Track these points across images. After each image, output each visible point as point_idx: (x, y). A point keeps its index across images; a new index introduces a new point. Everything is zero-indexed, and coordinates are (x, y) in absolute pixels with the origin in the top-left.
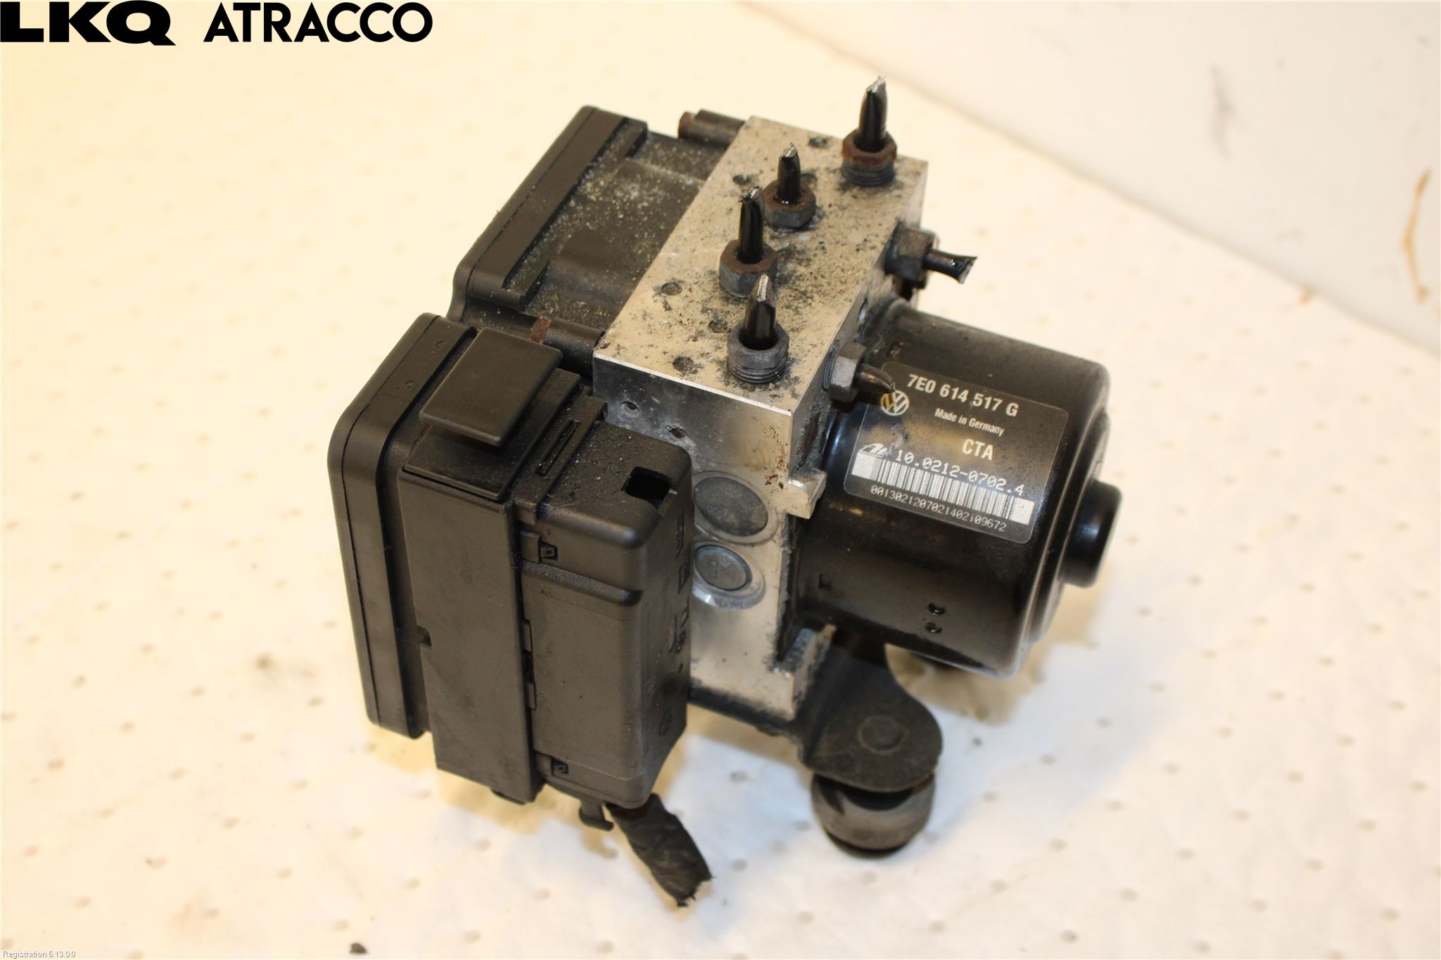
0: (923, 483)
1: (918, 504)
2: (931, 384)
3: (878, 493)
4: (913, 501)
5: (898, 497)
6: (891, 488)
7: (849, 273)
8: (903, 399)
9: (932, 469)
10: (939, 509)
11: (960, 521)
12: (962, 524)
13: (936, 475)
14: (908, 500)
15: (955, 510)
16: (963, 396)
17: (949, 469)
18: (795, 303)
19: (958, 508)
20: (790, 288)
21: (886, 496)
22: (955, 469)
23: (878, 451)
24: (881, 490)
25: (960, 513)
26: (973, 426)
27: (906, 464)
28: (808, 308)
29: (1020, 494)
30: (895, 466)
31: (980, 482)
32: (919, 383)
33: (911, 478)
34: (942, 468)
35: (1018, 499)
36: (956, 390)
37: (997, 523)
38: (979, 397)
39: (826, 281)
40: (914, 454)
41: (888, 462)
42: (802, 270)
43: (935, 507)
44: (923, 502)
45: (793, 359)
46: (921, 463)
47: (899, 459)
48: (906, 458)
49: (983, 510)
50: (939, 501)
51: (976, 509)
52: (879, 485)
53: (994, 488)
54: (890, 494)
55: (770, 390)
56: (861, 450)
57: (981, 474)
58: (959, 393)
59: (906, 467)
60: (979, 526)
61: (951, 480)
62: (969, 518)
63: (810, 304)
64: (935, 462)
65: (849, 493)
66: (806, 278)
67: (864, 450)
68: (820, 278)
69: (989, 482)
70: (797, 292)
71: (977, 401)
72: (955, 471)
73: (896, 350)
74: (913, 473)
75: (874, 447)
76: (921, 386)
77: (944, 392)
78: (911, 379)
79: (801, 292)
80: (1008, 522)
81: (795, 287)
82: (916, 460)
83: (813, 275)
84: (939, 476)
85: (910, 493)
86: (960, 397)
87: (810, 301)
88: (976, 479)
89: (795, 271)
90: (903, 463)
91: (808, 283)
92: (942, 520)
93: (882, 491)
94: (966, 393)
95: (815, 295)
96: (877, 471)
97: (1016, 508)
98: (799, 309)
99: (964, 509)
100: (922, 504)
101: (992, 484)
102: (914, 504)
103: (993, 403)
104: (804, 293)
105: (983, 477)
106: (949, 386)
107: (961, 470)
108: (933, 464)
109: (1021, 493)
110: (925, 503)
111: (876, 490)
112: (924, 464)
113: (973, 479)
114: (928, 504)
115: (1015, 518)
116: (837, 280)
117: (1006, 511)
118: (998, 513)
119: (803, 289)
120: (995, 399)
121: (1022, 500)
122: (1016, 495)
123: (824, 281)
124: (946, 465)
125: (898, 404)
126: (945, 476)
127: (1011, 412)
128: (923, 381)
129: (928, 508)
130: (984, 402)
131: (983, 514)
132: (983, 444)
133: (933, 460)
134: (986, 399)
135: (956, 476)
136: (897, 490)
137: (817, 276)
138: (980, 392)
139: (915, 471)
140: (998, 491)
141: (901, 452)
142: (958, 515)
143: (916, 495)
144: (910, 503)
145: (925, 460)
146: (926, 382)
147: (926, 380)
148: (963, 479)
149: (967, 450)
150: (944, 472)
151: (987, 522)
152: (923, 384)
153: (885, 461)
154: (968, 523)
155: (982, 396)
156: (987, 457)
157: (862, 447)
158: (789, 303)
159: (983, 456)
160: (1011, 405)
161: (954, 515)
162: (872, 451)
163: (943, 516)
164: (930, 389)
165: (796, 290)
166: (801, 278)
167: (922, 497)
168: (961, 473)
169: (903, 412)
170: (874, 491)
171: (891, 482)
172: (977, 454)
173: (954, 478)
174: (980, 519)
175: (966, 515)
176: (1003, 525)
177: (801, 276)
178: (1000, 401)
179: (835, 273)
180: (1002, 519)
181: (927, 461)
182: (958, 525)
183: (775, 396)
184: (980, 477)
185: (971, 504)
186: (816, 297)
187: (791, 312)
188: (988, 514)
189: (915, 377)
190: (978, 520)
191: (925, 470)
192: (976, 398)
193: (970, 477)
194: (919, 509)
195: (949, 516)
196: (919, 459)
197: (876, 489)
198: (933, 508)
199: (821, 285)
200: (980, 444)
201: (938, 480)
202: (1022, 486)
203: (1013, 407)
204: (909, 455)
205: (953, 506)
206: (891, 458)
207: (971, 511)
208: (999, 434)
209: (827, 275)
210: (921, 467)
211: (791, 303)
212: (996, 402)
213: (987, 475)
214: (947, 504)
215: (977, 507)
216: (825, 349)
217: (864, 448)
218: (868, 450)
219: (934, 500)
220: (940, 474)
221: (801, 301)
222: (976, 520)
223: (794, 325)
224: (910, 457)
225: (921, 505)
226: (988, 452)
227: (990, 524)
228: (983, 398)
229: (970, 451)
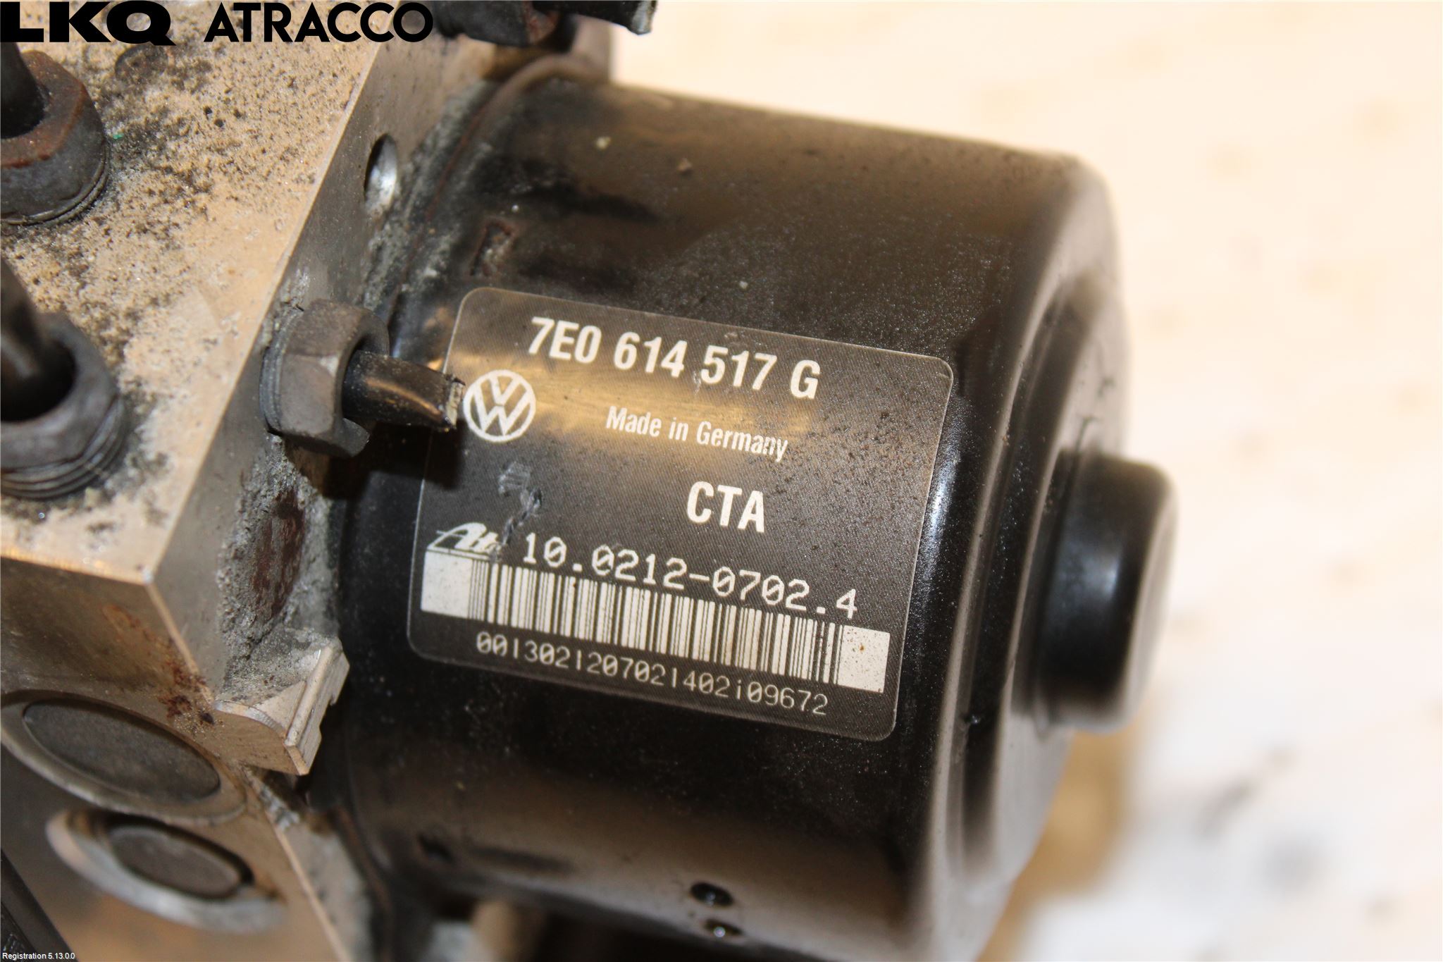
0: (601, 613)
1: (600, 668)
2: (590, 337)
3: (496, 649)
4: (586, 661)
5: (546, 655)
6: (523, 635)
7: (311, 89)
8: (521, 391)
9: (618, 575)
10: (652, 674)
11: (710, 699)
12: (715, 705)
13: (629, 590)
14: (572, 661)
15: (693, 674)
16: (673, 360)
17: (661, 570)
18: (164, 214)
19: (700, 667)
20: (152, 166)
21: (516, 654)
22: (677, 567)
23: (475, 543)
24: (499, 641)
25: (706, 679)
26: (706, 442)
27: (549, 570)
28: (199, 223)
29: (850, 616)
30: (524, 577)
31: (743, 597)
32: (559, 339)
33: (568, 606)
34: (641, 570)
35: (847, 628)
36: (655, 345)
37: (805, 695)
38: (716, 355)
39: (246, 126)
40: (566, 542)
41: (505, 568)
42: (184, 103)
43: (642, 672)
44: (610, 661)
45: (154, 396)
46: (586, 562)
47: (530, 559)
48: (548, 555)
49: (764, 667)
50: (648, 656)
51: (746, 666)
52: (494, 629)
53: (781, 609)
54: (525, 650)
55: (89, 509)
56: (432, 547)
57: (743, 573)
58: (665, 349)
59: (552, 576)
60: (762, 708)
61: (669, 597)
62: (731, 691)
63: (204, 211)
64: (622, 554)
65: (425, 656)
66: (195, 128)
67: (440, 545)
68: (230, 120)
69: (765, 593)
70: (169, 177)
71: (712, 370)
72: (675, 574)
73: (501, 242)
74: (572, 590)
75: (465, 533)
76: (565, 348)
77: (624, 359)
78: (537, 329)
79: (180, 175)
80: (834, 691)
81: (163, 163)
82: (571, 558)
83: (213, 117)
84: (637, 591)
85: (573, 643)
86: (666, 364)
87: (202, 199)
88: (731, 588)
89: (164, 112)
90: (541, 567)
91: (200, 140)
92: (665, 701)
93: (505, 644)
94: (681, 348)
95: (217, 176)
96: (482, 594)
97: (846, 650)
98: (174, 232)
99: (714, 668)
100: (609, 666)
101: (774, 597)
102: (589, 669)
103: (754, 366)
104: (188, 178)
105: (748, 580)
106: (636, 337)
107: (690, 570)
108: (618, 561)
109: (851, 609)
110: (615, 664)
111: (489, 644)
112: (596, 563)
113: (725, 588)
114: (622, 665)
115: (846, 679)
116: (277, 117)
117: (823, 663)
118: (803, 671)
119: (184, 166)
120: (759, 356)
121: (856, 629)
122: (839, 618)
123: (239, 130)
124: (651, 559)
125: (509, 408)
126: (651, 588)
127: (803, 387)
128: (568, 333)
129: (625, 675)
130: (731, 368)
131: (764, 677)
132: (739, 491)
133: (615, 552)
134: (734, 358)
135: (680, 587)
136: (540, 637)
137: (223, 116)
138: (719, 343)
139: (576, 586)
140: (794, 614)
141: (531, 538)
142: (701, 686)
143: (589, 646)
144: (579, 667)
145: (595, 554)
146: (574, 334)
147: (574, 326)
148: (698, 592)
149: (699, 512)
150: (650, 580)
151: (780, 696)
152: (570, 341)
153: (495, 568)
154: (730, 703)
155: (724, 351)
156: (751, 525)
157: (437, 536)
158: (147, 215)
159: (742, 525)
160: (800, 366)
161: (692, 685)
162: (460, 545)
163: (666, 690)
164: (586, 353)
165: (168, 170)
166: (182, 131)
167: (605, 649)
168: (692, 576)
169: (524, 428)
170: (485, 647)
171: (520, 620)
172: (724, 521)
173: (675, 593)
174: (759, 690)
175: (723, 683)
176: (821, 701)
177: (180, 122)
178: (771, 360)
179: (272, 97)
180: (815, 685)
181: (602, 554)
182: (706, 710)
183: (102, 527)
184: (741, 582)
185: (729, 655)
186: (221, 186)
187: (152, 242)
188: (778, 676)
189: (546, 323)
190: (754, 693)
191: (600, 580)
192: (708, 360)
193: (716, 585)
194: (602, 679)
195: (682, 691)
196: (580, 552)
197: (488, 641)
198: (637, 674)
199: (234, 144)
200: (730, 493)
201: (636, 601)
202: (852, 594)
203: (807, 373)
204: (554, 546)
205: (687, 665)
206: (512, 556)
207: (734, 672)
208: (775, 456)
209: (250, 109)
210: (588, 574)
211: (154, 215)
212: (761, 364)
213: (757, 575)
214: (669, 660)
215: (747, 661)
216: (244, 347)
217: (440, 540)
218: (450, 543)
219: (636, 654)
220: (639, 585)
221: (179, 203)
222: (750, 695)
223: (160, 286)
224: (557, 550)
225: (606, 668)
226: (754, 512)
227: (787, 702)
228: (726, 358)
229: (707, 514)
